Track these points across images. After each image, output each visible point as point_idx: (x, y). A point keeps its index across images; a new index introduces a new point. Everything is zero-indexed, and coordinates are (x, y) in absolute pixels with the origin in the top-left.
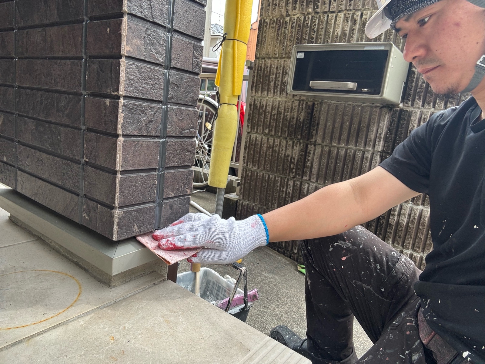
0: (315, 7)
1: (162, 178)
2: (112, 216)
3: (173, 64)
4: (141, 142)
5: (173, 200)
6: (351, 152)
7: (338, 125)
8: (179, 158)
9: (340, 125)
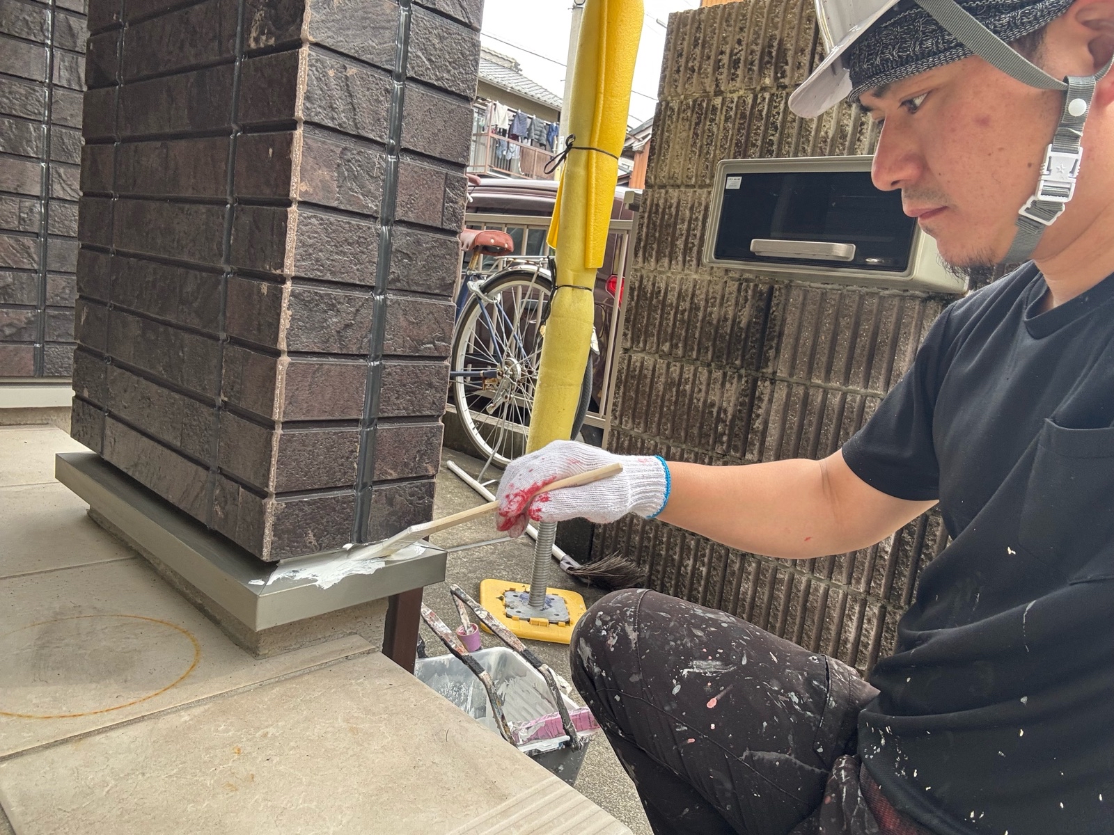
0: (779, 75)
1: (372, 438)
2: (262, 511)
3: (399, 214)
4: (327, 367)
5: (395, 486)
6: (854, 400)
7: (826, 338)
8: (409, 400)
9: (829, 337)
